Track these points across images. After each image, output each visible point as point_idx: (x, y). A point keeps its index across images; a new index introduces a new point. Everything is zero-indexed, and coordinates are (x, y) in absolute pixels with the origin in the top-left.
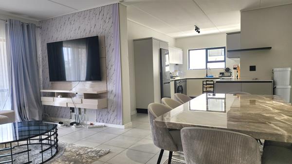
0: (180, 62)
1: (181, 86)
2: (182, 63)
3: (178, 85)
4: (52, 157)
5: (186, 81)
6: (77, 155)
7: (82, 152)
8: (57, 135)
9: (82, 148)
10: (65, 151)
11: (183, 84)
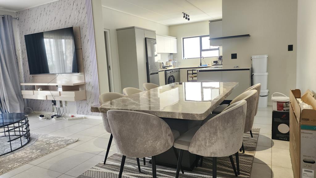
0: (174, 51)
1: (172, 76)
2: (176, 52)
3: (168, 75)
4: (22, 146)
5: (179, 71)
6: (47, 144)
7: (52, 141)
8: (28, 125)
9: (54, 138)
10: (37, 140)
11: (175, 75)
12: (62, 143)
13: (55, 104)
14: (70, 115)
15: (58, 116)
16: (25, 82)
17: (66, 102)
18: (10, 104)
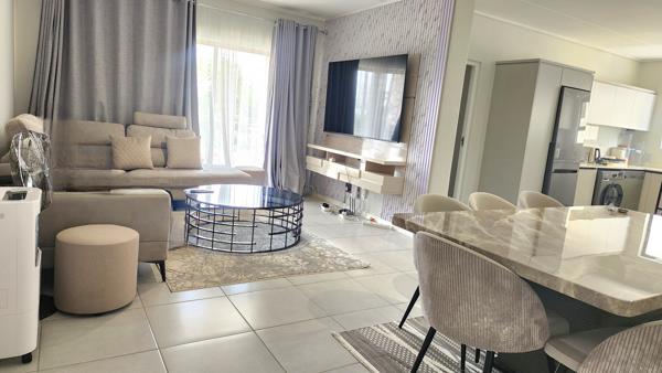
0: (639, 124)
1: (615, 186)
3: (607, 180)
4: (286, 248)
5: (643, 178)
6: (320, 256)
7: (328, 254)
8: (302, 216)
9: (333, 248)
10: (308, 245)
12: (342, 262)
13: (349, 190)
14: (369, 217)
15: (350, 213)
16: (315, 143)
17: (367, 191)
18: (287, 175)
